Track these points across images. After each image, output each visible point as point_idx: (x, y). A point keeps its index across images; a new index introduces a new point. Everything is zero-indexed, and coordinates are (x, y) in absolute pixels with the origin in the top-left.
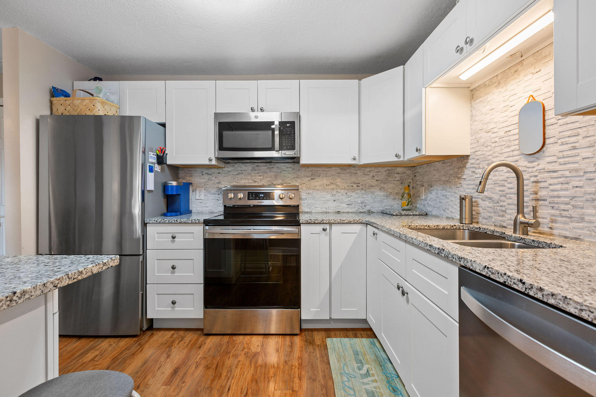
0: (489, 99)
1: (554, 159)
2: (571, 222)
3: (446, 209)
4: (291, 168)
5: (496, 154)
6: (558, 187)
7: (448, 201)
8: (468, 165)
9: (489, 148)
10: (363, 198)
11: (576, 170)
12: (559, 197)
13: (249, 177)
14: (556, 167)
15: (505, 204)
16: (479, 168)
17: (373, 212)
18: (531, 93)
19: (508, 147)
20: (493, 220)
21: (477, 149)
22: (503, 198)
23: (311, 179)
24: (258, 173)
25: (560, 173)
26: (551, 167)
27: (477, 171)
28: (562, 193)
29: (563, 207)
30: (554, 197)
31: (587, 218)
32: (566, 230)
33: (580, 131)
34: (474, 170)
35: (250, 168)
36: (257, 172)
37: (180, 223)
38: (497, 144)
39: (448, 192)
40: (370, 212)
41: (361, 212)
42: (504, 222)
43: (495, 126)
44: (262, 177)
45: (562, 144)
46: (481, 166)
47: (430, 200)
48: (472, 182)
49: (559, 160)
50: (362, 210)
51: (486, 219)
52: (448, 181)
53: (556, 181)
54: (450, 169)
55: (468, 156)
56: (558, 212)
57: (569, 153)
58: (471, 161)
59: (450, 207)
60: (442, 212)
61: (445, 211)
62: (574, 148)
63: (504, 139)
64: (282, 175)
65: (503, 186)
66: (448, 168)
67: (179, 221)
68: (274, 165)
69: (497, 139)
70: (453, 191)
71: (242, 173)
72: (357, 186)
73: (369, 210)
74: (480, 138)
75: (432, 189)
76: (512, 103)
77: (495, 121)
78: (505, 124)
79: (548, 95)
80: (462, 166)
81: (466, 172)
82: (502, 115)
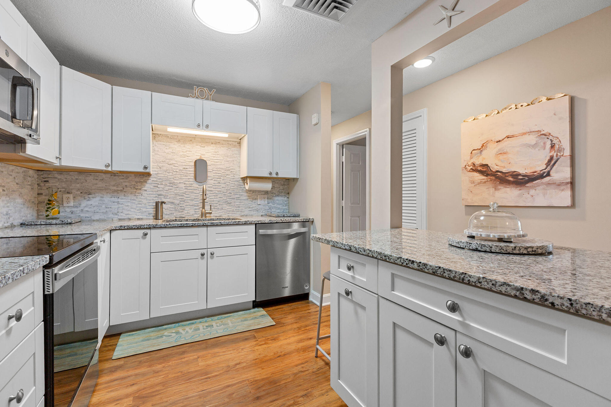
0: (170, 146)
1: (211, 186)
2: (218, 210)
3: (118, 212)
5: (177, 179)
6: (213, 197)
8: (149, 181)
9: (171, 174)
10: (8, 207)
11: (220, 191)
12: (213, 201)
14: (212, 189)
16: (162, 184)
17: (15, 226)
18: (200, 154)
19: (186, 176)
20: (174, 215)
22: (182, 203)
25: (214, 192)
27: (159, 186)
28: (215, 200)
29: (215, 205)
30: (211, 201)
31: (224, 208)
32: (216, 214)
33: (221, 177)
34: (156, 185)
38: (178, 173)
40: (12, 226)
41: (6, 228)
42: (183, 215)
43: (176, 163)
45: (215, 180)
46: (163, 183)
47: (86, 207)
48: (155, 193)
49: (213, 187)
50: (6, 225)
51: (168, 215)
52: (121, 191)
53: (212, 195)
54: (125, 182)
55: (149, 174)
57: (218, 184)
58: (153, 176)
59: (124, 211)
60: (111, 216)
61: (116, 215)
62: (219, 183)
63: (183, 171)
65: (182, 196)
66: (122, 180)
69: (178, 170)
70: (129, 198)
72: (4, 190)
73: (12, 223)
74: (163, 166)
75: (90, 196)
76: (188, 155)
77: (176, 160)
78: (184, 164)
79: (209, 159)
80: (142, 181)
81: (147, 185)
82: (182, 158)
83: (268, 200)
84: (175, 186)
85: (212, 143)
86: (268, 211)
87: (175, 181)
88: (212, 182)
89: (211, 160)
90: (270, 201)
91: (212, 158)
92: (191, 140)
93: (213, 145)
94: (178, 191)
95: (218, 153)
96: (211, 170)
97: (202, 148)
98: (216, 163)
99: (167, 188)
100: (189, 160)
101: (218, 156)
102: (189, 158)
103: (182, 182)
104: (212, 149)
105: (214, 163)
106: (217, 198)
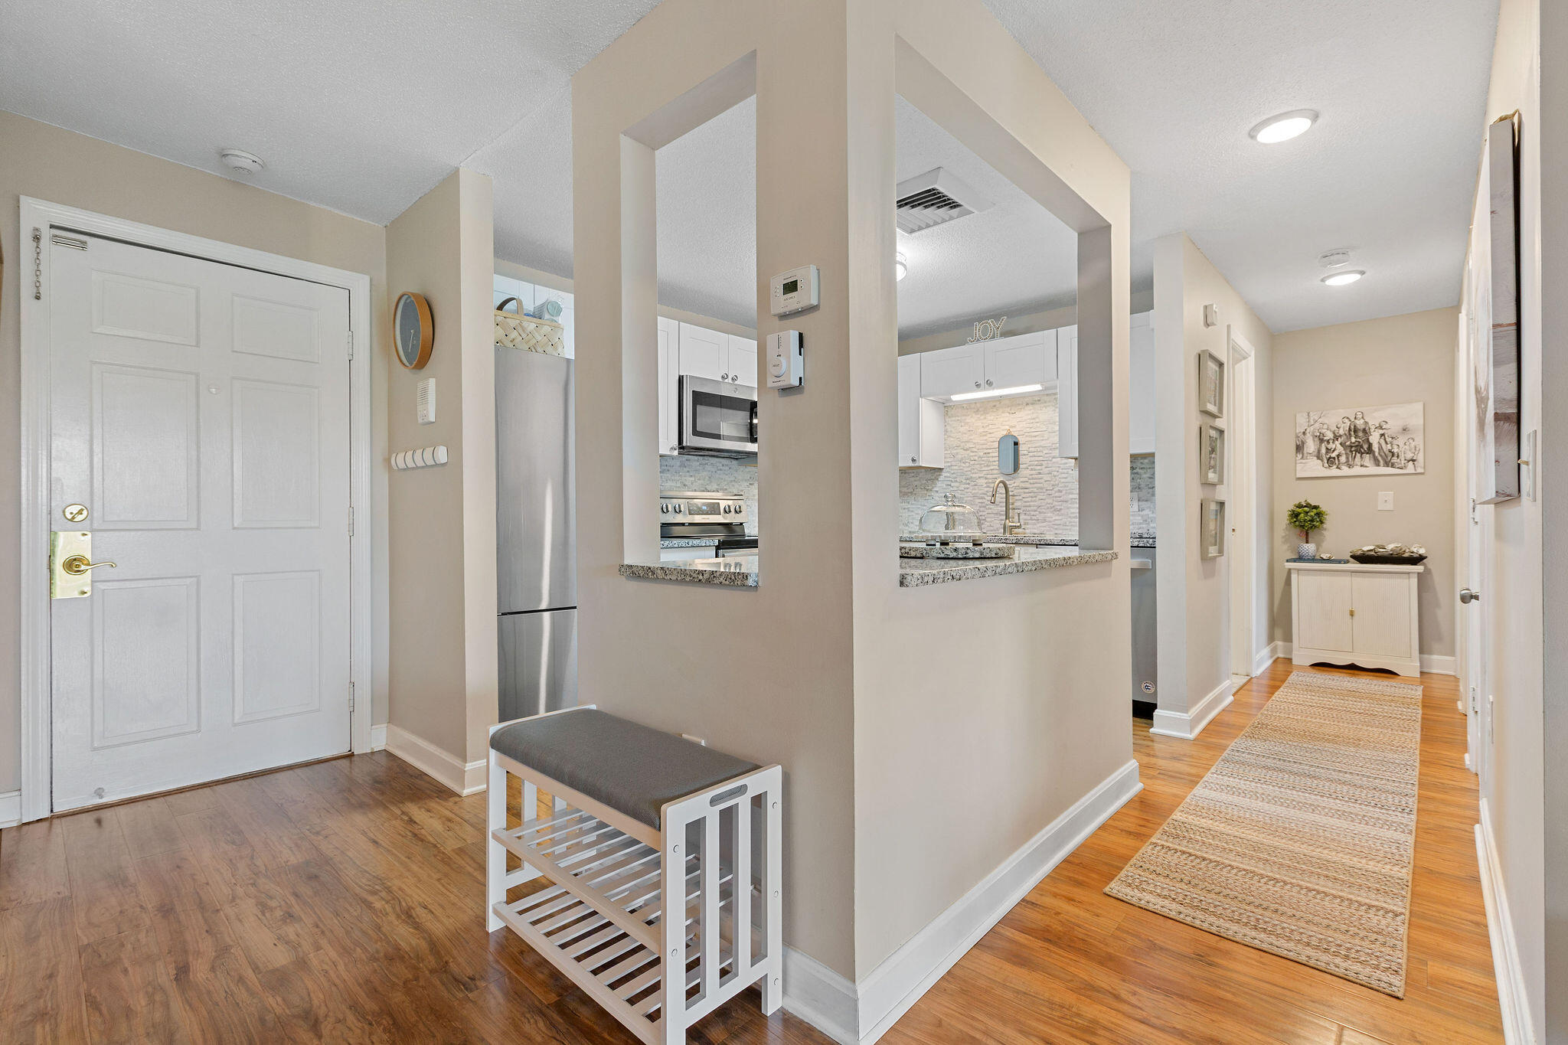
0: (967, 421)
1: (1026, 479)
4: (727, 465)
5: (976, 471)
6: (1029, 499)
7: (912, 514)
8: (941, 478)
9: (967, 464)
11: (1042, 488)
13: (677, 478)
14: (1027, 485)
15: (984, 513)
16: (956, 481)
18: (1008, 428)
19: (988, 466)
21: (954, 463)
22: (982, 509)
23: (750, 484)
24: (688, 471)
25: (1031, 490)
26: (1023, 485)
27: (952, 484)
29: (1032, 513)
31: (1048, 519)
33: (1043, 463)
34: (949, 482)
35: (678, 464)
36: (687, 469)
37: (692, 547)
38: (976, 463)
39: (912, 504)
43: (974, 446)
44: (693, 479)
45: (1032, 470)
52: (911, 492)
54: (915, 481)
55: (941, 469)
56: (1029, 517)
57: (1038, 476)
58: (944, 474)
62: (1040, 473)
63: (983, 458)
64: (717, 476)
65: (982, 498)
66: (913, 479)
67: (690, 544)
68: (708, 460)
69: (976, 458)
70: (919, 503)
71: (668, 471)
76: (991, 431)
77: (974, 441)
78: (984, 447)
79: (1021, 433)
80: (933, 478)
81: (939, 484)
82: (982, 438)
83: (1140, 503)
84: (973, 483)
85: (1027, 404)
86: (1141, 526)
87: (974, 476)
88: (1028, 472)
89: (1026, 434)
90: (1144, 504)
91: (1028, 430)
92: (995, 406)
93: (1031, 407)
94: (976, 491)
95: (1037, 420)
96: (1026, 452)
97: (1012, 416)
98: (1033, 439)
99: (963, 487)
100: (991, 440)
101: (1038, 425)
102: (993, 435)
103: (982, 475)
104: (1028, 414)
105: (1030, 439)
106: (1035, 501)
